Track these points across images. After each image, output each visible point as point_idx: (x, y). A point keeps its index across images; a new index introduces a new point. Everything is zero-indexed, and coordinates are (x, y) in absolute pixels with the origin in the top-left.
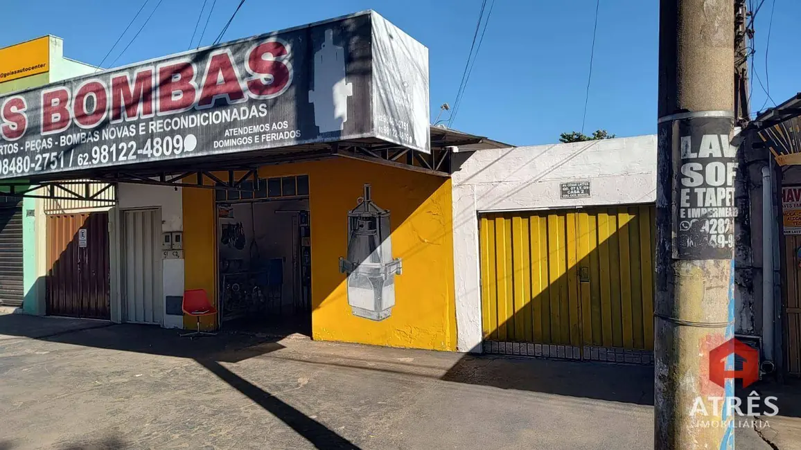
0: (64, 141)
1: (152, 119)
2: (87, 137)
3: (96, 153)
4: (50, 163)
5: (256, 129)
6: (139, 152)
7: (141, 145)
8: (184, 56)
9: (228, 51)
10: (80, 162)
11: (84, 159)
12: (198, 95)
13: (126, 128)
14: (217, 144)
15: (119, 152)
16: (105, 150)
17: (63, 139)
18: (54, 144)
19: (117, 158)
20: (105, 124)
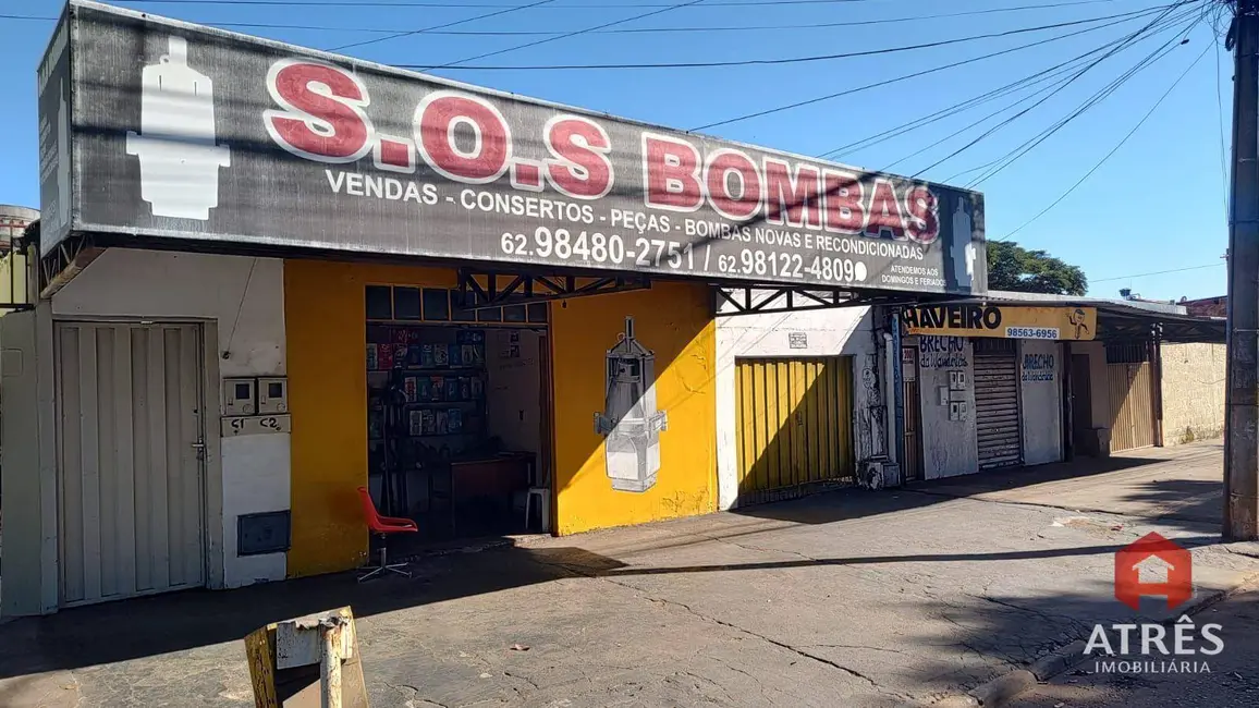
0: (692, 227)
1: (819, 233)
2: (731, 231)
3: (747, 259)
4: (666, 257)
5: (916, 270)
6: (807, 270)
7: (808, 262)
8: (851, 171)
9: (890, 182)
10: (723, 267)
11: (729, 263)
12: (866, 220)
13: (788, 235)
14: (885, 278)
15: (780, 264)
16: (760, 257)
17: (690, 224)
18: (672, 228)
19: (779, 271)
20: (759, 219)
